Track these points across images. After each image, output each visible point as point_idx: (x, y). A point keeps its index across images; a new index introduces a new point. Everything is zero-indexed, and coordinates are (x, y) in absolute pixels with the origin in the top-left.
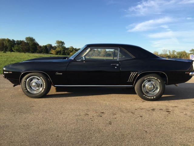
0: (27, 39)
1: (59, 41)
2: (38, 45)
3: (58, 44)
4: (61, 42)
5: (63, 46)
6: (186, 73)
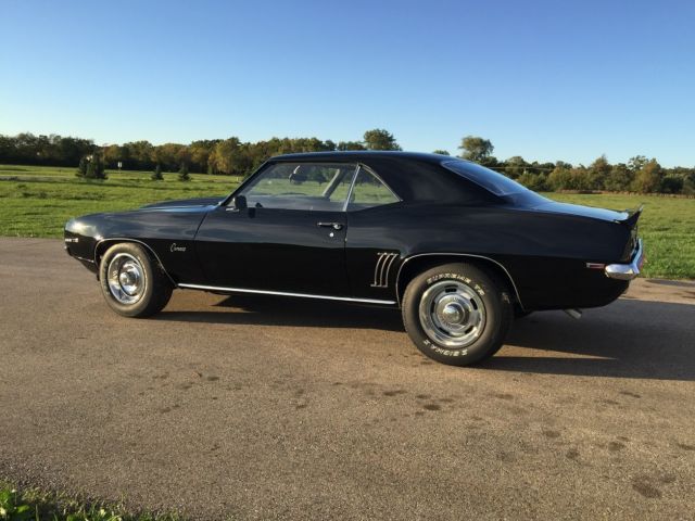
0: (370, 136)
1: (472, 140)
3: (469, 149)
4: (481, 141)
5: (487, 156)
6: (589, 264)
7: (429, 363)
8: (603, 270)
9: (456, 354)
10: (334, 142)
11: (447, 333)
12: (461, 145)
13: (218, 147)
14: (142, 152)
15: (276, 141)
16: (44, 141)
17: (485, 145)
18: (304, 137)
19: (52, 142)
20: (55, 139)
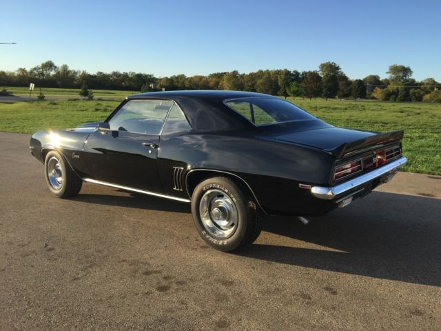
0: (323, 66)
1: (396, 67)
2: (345, 78)
3: (394, 73)
5: (407, 78)
12: (388, 71)
13: (225, 77)
14: (180, 81)
15: (261, 72)
16: (125, 76)
17: (406, 71)
18: (279, 69)
19: (130, 76)
20: (132, 74)
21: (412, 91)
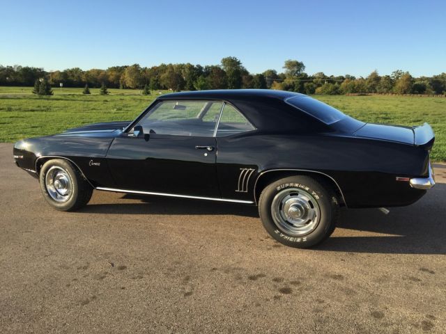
0: (226, 61)
1: (291, 62)
2: (246, 73)
3: (289, 68)
4: (297, 63)
5: (301, 72)
6: (397, 178)
7: (279, 246)
8: (409, 182)
9: (299, 240)
10: (202, 66)
11: (292, 225)
12: (284, 66)
13: (126, 71)
14: (76, 75)
15: (163, 66)
16: (10, 70)
17: (299, 66)
18: (182, 63)
19: (16, 70)
20: (18, 68)
21: (305, 84)
